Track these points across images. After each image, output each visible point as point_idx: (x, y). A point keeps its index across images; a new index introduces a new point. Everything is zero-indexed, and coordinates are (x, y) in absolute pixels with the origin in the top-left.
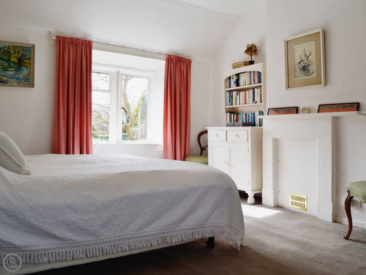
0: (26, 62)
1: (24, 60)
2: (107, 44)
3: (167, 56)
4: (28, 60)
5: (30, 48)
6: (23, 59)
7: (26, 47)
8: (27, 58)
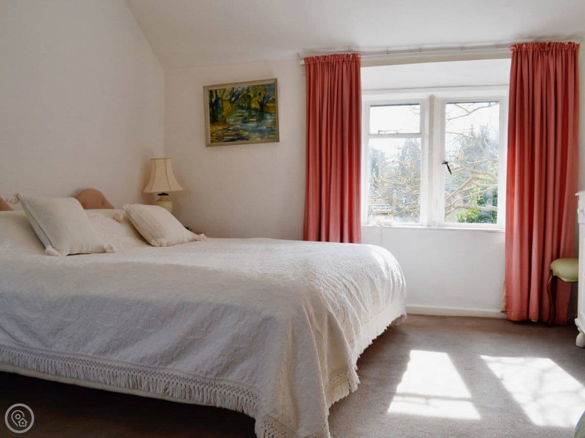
0: (270, 106)
1: (268, 104)
2: (388, 52)
3: (512, 48)
4: (272, 103)
5: (273, 85)
6: (267, 102)
7: (269, 85)
8: (271, 100)
